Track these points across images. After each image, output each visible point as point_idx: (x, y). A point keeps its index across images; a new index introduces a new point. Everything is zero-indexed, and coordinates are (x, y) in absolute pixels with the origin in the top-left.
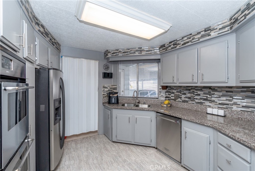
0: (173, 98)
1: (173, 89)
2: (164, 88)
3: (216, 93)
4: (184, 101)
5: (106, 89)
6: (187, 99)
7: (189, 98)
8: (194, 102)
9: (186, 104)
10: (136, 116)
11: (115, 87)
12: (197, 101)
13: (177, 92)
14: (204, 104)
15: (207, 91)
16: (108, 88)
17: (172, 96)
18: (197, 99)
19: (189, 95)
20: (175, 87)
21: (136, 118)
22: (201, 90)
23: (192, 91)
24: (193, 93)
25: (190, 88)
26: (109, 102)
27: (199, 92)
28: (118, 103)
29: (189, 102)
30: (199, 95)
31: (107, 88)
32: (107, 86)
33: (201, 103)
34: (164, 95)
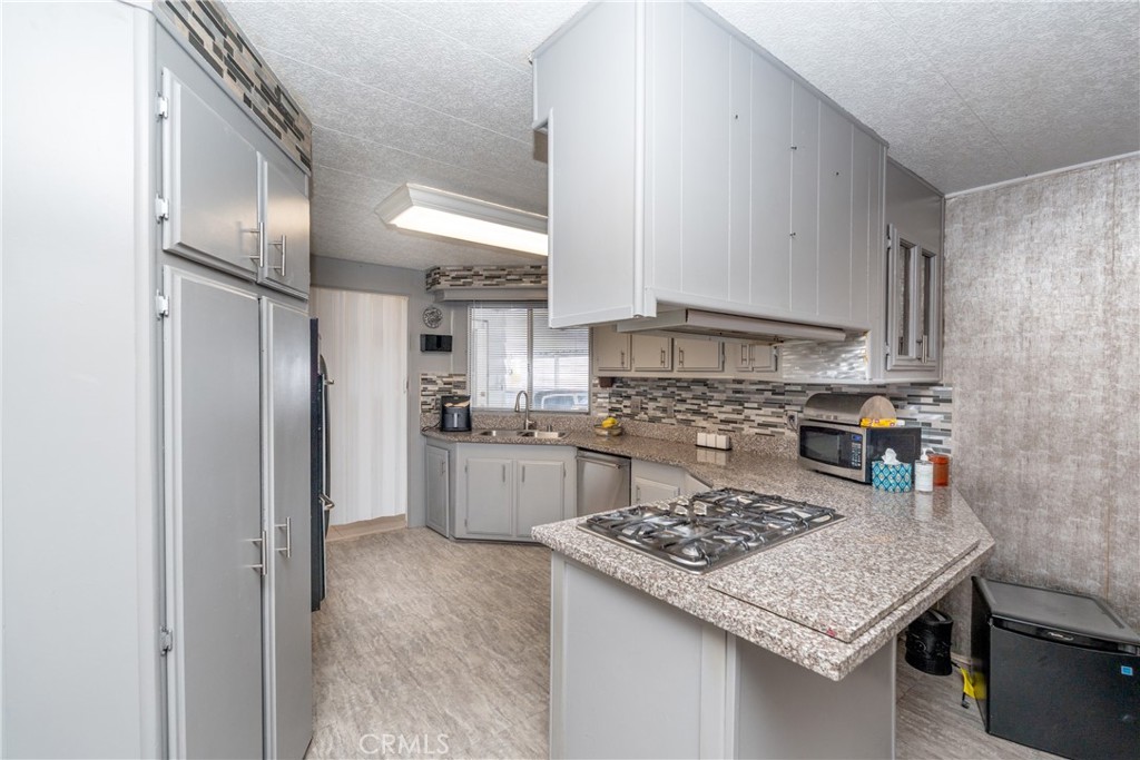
0: (628, 411)
1: (628, 386)
2: (607, 382)
3: (716, 395)
4: (653, 420)
5: (430, 387)
6: (659, 414)
7: (664, 410)
8: (674, 421)
9: (656, 425)
10: (522, 463)
11: (461, 379)
12: (679, 416)
13: (638, 394)
14: (693, 424)
15: (699, 390)
16: (439, 381)
17: (625, 407)
18: (679, 411)
19: (662, 402)
20: (633, 379)
21: (524, 469)
22: (687, 388)
23: (670, 390)
24: (672, 395)
25: (665, 384)
26: (443, 427)
27: (685, 395)
28: (468, 427)
29: (663, 421)
30: (683, 401)
31: (433, 382)
32: (434, 378)
33: (687, 422)
34: (604, 402)
